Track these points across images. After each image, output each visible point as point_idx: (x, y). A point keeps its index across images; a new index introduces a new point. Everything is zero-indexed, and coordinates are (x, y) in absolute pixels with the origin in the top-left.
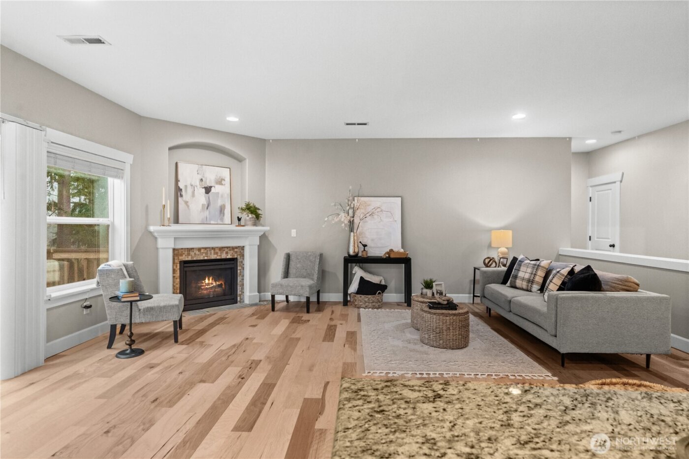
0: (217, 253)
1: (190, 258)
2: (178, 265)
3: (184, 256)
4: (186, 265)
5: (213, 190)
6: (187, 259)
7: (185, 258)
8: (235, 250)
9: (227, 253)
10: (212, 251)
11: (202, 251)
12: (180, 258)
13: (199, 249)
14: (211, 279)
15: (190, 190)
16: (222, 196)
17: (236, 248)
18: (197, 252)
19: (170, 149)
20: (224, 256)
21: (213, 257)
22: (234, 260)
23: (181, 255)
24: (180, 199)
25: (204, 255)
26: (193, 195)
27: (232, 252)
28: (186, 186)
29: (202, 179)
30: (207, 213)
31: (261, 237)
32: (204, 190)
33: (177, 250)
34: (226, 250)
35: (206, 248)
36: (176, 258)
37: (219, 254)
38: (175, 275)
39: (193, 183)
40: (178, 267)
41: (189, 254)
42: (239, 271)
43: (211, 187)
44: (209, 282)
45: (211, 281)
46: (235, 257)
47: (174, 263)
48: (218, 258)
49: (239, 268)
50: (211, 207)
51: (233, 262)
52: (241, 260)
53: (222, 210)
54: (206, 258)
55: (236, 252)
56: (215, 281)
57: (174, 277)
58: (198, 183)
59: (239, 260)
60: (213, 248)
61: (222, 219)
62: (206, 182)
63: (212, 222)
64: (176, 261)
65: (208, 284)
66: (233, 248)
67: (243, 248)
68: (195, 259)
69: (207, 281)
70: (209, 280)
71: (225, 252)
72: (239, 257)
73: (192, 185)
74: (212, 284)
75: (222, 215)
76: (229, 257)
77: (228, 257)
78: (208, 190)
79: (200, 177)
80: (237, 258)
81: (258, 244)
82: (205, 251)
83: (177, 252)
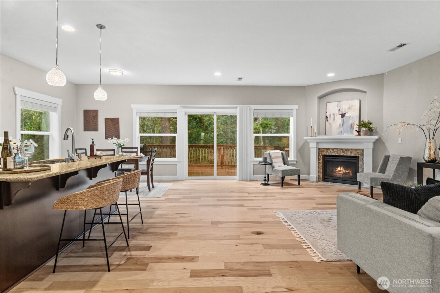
0: (344, 152)
1: (328, 154)
2: (322, 157)
3: (324, 152)
4: (326, 157)
5: (346, 115)
6: (326, 154)
7: (325, 153)
8: (357, 151)
9: (351, 153)
10: (341, 151)
11: (335, 150)
12: (323, 153)
13: (333, 149)
14: (342, 168)
15: (332, 117)
16: (353, 118)
17: (358, 150)
18: (332, 151)
19: (320, 98)
20: (349, 154)
21: (342, 154)
22: (356, 158)
23: (323, 152)
24: (327, 122)
25: (336, 152)
26: (334, 119)
27: (355, 152)
28: (330, 115)
29: (340, 110)
30: (342, 129)
31: (374, 143)
32: (341, 116)
33: (321, 149)
34: (351, 151)
35: (337, 149)
36: (321, 153)
37: (346, 153)
38: (320, 162)
39: (334, 113)
40: (322, 158)
41: (327, 152)
42: (360, 165)
43: (345, 113)
44: (340, 170)
45: (342, 169)
46: (357, 155)
47: (319, 155)
48: (345, 155)
49: (360, 163)
50: (344, 126)
51: (356, 159)
52: (362, 158)
53: (352, 127)
54: (337, 154)
55: (358, 153)
56: (345, 170)
57: (319, 162)
58: (337, 112)
59: (360, 158)
60: (342, 149)
61: (352, 132)
62: (342, 111)
63: (345, 134)
64: (321, 155)
65: (340, 171)
66: (355, 150)
67: (363, 150)
68: (330, 154)
69: (339, 169)
70: (340, 168)
71: (349, 152)
72: (360, 156)
73: (333, 114)
74: (343, 171)
75: (352, 129)
76: (352, 155)
77: (351, 155)
78: (343, 115)
79: (339, 108)
80: (358, 157)
81: (372, 148)
82: (337, 151)
83: (321, 150)
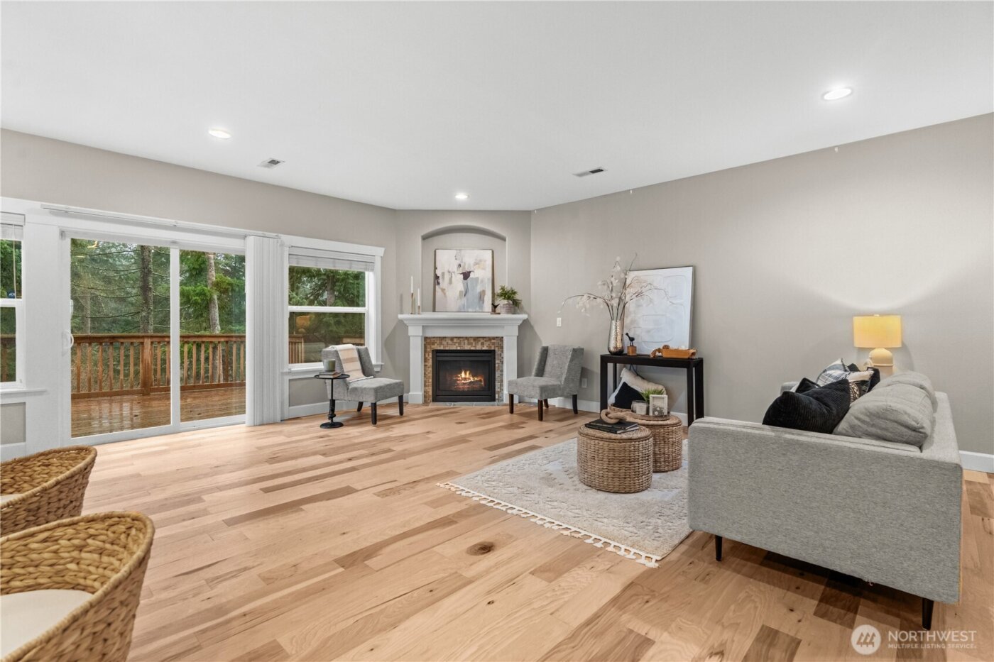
0: (469, 344)
1: (442, 348)
2: (431, 354)
3: (436, 344)
4: (438, 354)
5: (472, 275)
6: (439, 348)
7: (437, 347)
8: (493, 341)
9: (482, 344)
10: (466, 341)
11: (455, 340)
12: (433, 346)
13: (452, 339)
14: (468, 373)
15: (447, 277)
16: (482, 281)
17: (494, 338)
18: (450, 342)
19: (425, 238)
20: (479, 347)
21: (467, 347)
22: (491, 352)
23: (433, 344)
24: (437, 287)
25: (457, 344)
26: (451, 282)
27: (488, 343)
28: (443, 274)
29: (460, 265)
30: (464, 300)
31: (520, 327)
32: (462, 276)
33: (430, 338)
34: (482, 341)
35: (459, 338)
36: (428, 346)
37: (474, 345)
38: (426, 364)
39: (450, 270)
40: (431, 356)
41: (441, 344)
42: (497, 365)
43: (470, 272)
44: (465, 378)
45: (468, 376)
46: (493, 348)
47: (425, 351)
48: (473, 348)
49: (497, 362)
50: (469, 295)
51: (489, 354)
52: (500, 352)
53: (481, 296)
54: (459, 348)
55: (494, 344)
56: (473, 376)
57: (425, 366)
58: (455, 269)
59: (498, 352)
60: (467, 338)
61: (481, 307)
62: (464, 268)
63: (470, 310)
64: (428, 350)
65: (465, 379)
66: (490, 339)
67: (501, 339)
68: (447, 348)
69: (463, 375)
70: (466, 374)
71: (480, 343)
72: (496, 349)
73: (449, 272)
74: (469, 379)
75: (481, 302)
76: (485, 348)
77: (483, 349)
78: (466, 275)
79: (458, 262)
80: (494, 351)
81: (517, 334)
82: (458, 341)
83: (428, 341)
